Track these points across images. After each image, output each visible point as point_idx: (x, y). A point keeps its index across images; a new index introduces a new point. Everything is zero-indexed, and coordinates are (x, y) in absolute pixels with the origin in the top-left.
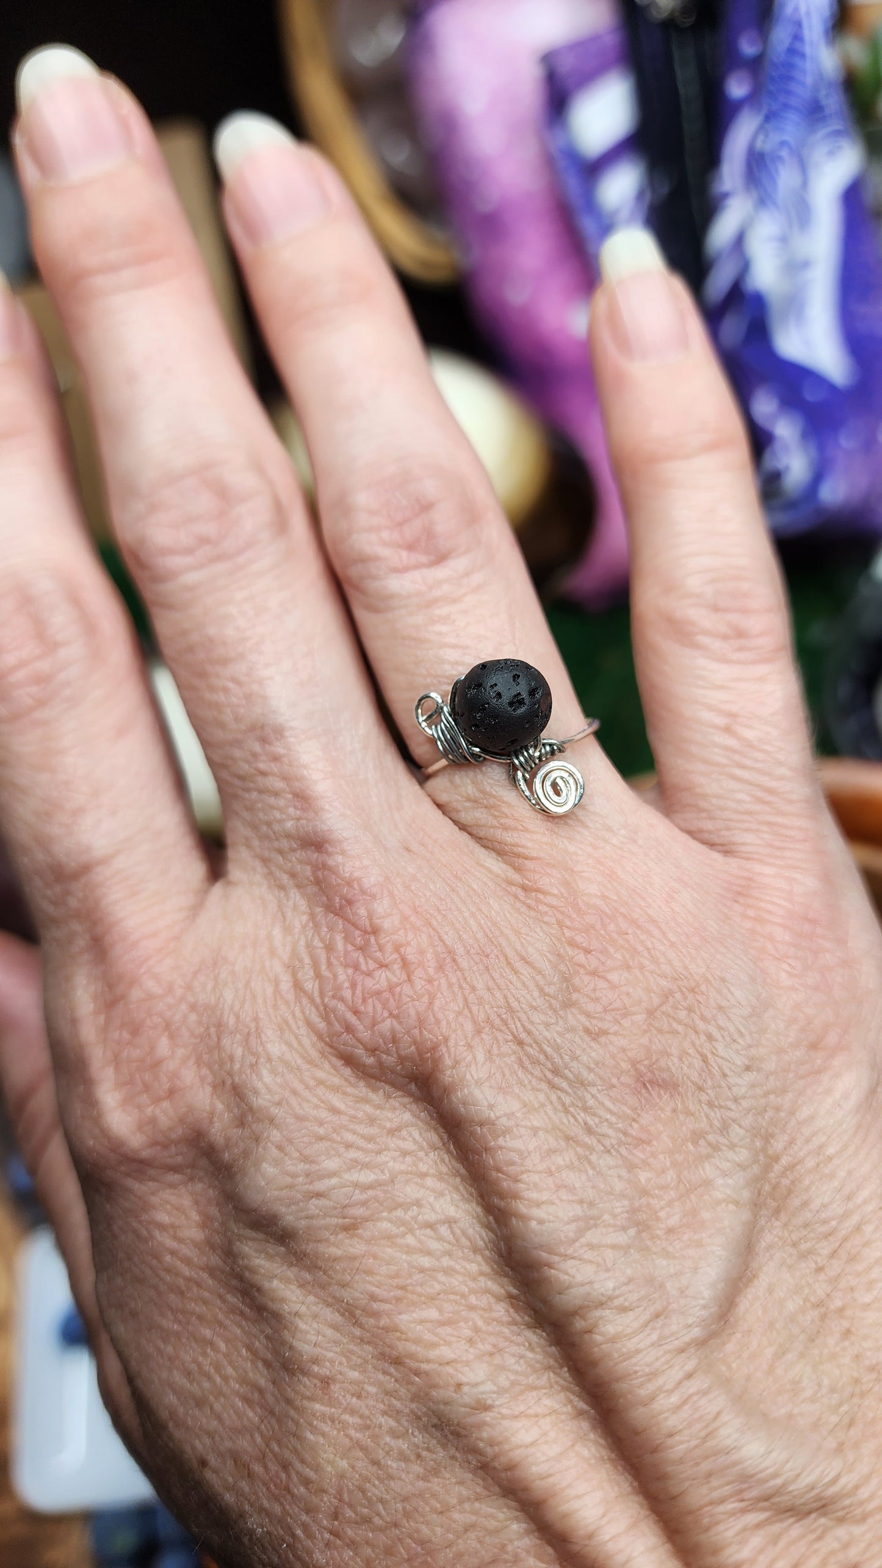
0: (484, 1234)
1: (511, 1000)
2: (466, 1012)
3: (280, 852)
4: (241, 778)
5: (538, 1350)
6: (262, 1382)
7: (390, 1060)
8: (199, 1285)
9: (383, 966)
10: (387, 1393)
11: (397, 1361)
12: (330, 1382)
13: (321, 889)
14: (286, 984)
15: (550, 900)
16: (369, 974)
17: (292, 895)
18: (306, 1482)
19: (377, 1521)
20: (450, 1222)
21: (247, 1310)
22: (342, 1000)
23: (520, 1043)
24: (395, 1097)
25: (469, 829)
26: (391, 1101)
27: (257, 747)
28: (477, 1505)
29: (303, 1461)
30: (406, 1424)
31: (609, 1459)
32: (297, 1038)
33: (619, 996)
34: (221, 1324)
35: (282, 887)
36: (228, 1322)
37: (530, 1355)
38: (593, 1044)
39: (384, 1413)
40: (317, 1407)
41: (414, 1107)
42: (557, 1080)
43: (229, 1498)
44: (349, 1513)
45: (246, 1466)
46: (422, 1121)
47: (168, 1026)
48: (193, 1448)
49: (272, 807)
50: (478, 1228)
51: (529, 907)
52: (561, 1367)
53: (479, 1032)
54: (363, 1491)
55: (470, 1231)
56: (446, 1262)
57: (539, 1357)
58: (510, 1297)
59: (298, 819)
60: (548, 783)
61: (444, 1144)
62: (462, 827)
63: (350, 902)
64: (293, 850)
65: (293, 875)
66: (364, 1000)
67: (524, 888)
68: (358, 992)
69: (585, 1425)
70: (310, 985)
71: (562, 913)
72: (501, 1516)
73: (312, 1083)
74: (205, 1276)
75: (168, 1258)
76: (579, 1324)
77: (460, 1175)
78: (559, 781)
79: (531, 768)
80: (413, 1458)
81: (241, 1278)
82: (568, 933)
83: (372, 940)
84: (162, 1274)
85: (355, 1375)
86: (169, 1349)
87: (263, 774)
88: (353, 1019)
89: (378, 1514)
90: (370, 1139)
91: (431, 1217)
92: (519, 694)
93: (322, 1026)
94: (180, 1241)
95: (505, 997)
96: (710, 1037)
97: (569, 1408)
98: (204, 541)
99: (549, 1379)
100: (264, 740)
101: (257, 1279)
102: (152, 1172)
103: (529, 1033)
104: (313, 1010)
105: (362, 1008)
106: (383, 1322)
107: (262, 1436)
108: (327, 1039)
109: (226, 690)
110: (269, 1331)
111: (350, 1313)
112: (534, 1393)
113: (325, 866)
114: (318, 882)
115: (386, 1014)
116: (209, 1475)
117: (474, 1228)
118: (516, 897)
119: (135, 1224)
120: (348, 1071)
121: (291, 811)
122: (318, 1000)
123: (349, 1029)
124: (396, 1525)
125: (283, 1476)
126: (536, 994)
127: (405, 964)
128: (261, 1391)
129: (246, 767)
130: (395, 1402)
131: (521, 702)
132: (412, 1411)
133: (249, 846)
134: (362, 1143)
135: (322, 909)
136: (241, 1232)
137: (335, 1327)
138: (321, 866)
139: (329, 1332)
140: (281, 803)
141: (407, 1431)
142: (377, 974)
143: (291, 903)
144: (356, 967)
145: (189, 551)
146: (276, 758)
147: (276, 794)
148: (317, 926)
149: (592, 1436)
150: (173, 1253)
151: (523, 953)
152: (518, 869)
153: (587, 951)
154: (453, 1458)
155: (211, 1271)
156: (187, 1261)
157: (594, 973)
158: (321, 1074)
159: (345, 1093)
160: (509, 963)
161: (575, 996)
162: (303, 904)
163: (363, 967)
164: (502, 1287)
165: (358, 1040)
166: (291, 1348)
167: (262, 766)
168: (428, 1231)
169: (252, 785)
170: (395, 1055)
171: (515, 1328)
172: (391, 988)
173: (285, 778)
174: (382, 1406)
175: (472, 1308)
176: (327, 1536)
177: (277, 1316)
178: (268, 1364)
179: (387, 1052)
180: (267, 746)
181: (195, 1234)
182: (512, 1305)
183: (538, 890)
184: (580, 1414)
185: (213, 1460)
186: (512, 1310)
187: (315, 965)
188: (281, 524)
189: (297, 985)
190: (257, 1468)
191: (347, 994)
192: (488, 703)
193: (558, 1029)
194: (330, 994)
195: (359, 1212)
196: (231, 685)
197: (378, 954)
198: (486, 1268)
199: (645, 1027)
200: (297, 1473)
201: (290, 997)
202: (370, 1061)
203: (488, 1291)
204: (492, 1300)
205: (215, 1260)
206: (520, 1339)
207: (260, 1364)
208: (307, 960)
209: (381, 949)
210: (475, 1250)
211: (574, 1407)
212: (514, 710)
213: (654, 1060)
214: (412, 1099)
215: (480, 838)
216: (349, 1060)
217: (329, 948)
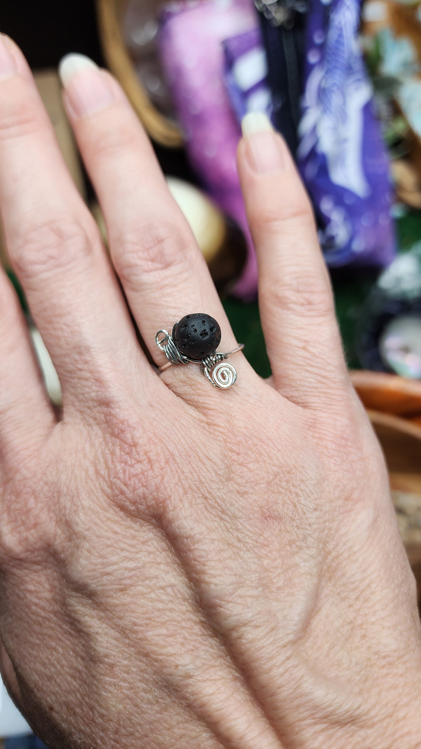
0: (189, 592)
1: (201, 478)
2: (180, 483)
3: (89, 408)
4: (69, 372)
5: (215, 648)
6: (80, 667)
7: (142, 507)
8: (49, 620)
9: (139, 462)
10: (142, 671)
11: (146, 655)
12: (114, 666)
13: (109, 425)
14: (92, 471)
15: (221, 429)
16: (132, 466)
17: (95, 428)
18: (102, 716)
19: (137, 734)
20: (172, 586)
21: (73, 632)
22: (119, 478)
23: (206, 498)
24: (145, 526)
25: (181, 396)
26: (143, 528)
27: (77, 357)
28: (186, 725)
29: (100, 706)
30: (151, 686)
31: (250, 700)
32: (97, 497)
33: (253, 475)
34: (60, 639)
35: (90, 425)
36: (63, 638)
37: (211, 650)
38: (241, 498)
39: (140, 681)
40: (107, 678)
41: (154, 530)
42: (223, 516)
43: (64, 725)
44: (123, 731)
45: (73, 709)
46: (158, 537)
47: (34, 492)
48: (46, 701)
49: (85, 386)
50: (186, 589)
51: (210, 433)
52: (227, 656)
53: (186, 493)
54: (130, 720)
55: (182, 590)
56: (170, 606)
57: (216, 651)
58: (202, 622)
59: (97, 392)
60: (219, 373)
61: (169, 548)
62: (178, 395)
63: (123, 431)
64: (95, 407)
65: (95, 419)
66: (130, 478)
67: (208, 424)
68: (127, 475)
69: (239, 684)
70: (104, 472)
71: (226, 435)
72: (198, 730)
73: (104, 519)
74: (52, 616)
75: (34, 607)
76: (235, 634)
77: (177, 563)
78: (225, 372)
79: (211, 366)
80: (154, 702)
81: (70, 616)
82: (229, 445)
83: (134, 449)
84: (31, 615)
85: (126, 662)
86: (35, 653)
87: (80, 370)
88: (124, 488)
89: (138, 731)
90: (133, 546)
91: (163, 584)
92: (205, 330)
93: (109, 491)
94: (40, 598)
95: (198, 476)
96: (297, 495)
97: (230, 676)
98: (51, 257)
99: (221, 662)
100: (80, 354)
101: (77, 616)
102: (26, 565)
103: (210, 493)
104: (105, 484)
105: (129, 483)
106: (140, 636)
107: (81, 694)
108: (112, 498)
109: (61, 329)
110: (84, 642)
111: (123, 631)
112: (213, 669)
113: (111, 414)
114: (107, 422)
115: (140, 485)
116: (54, 714)
117: (184, 589)
118: (204, 428)
119: (17, 591)
120: (122, 513)
121: (94, 387)
122: (107, 479)
123: (122, 493)
124: (146, 736)
125: (91, 713)
126: (213, 474)
127: (150, 461)
128: (80, 672)
129: (72, 366)
130: (145, 675)
131: (206, 334)
132: (154, 680)
133: (74, 405)
134: (129, 548)
135: (109, 435)
136: (70, 593)
137: (116, 639)
138: (108, 414)
139: (113, 642)
140: (89, 384)
141: (152, 689)
142: (136, 466)
143: (94, 432)
144: (126, 463)
145: (44, 263)
146: (86, 362)
147: (87, 379)
148: (106, 443)
149: (242, 689)
150: (36, 605)
151: (207, 455)
152: (205, 415)
153: (238, 454)
154: (174, 702)
155: (55, 613)
156: (43, 609)
157: (241, 464)
158: (108, 515)
159: (120, 524)
160: (200, 460)
161: (232, 475)
162: (100, 433)
163: (129, 463)
164: (198, 617)
165: (127, 498)
166: (95, 650)
167: (79, 366)
168: (162, 591)
169: (75, 375)
170: (145, 505)
171: (204, 637)
172: (143, 473)
173: (91, 372)
174: (139, 678)
175: (183, 628)
176: (112, 742)
177: (88, 634)
178: (83, 658)
179: (141, 504)
180: (82, 356)
181: (48, 595)
182: (203, 626)
183: (215, 425)
184: (236, 678)
185: (56, 707)
186: (202, 629)
187: (106, 462)
188: (88, 249)
189: (97, 472)
190: (78, 710)
191: (121, 476)
192: (190, 334)
193: (224, 491)
194: (113, 476)
195: (128, 582)
196: (64, 327)
197: (137, 456)
198: (190, 608)
199: (266, 490)
200: (98, 712)
201: (94, 478)
202: (133, 508)
203: (190, 620)
204: (193, 624)
205: (57, 608)
206: (206, 643)
207: (79, 659)
208: (102, 460)
209: (138, 453)
210: (185, 600)
211: (233, 676)
212: (203, 338)
213: (270, 506)
214: (153, 527)
215: (187, 400)
216: (122, 508)
217: (113, 454)
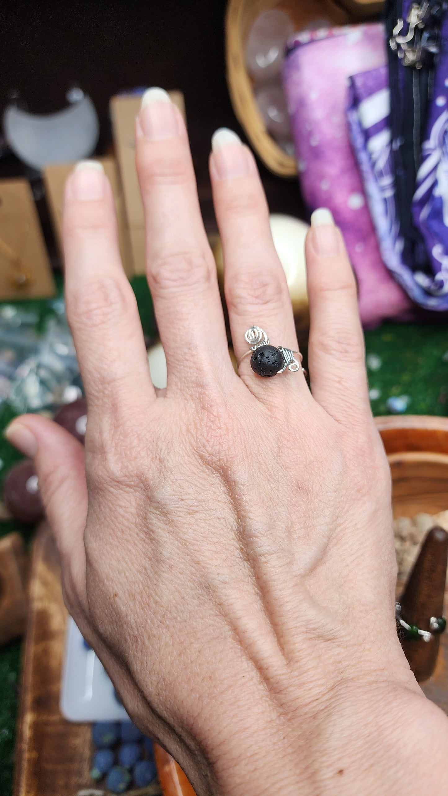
0: (236, 525)
1: (260, 449)
2: (245, 449)
3: (188, 387)
4: (178, 360)
5: (247, 568)
6: (147, 565)
7: (216, 460)
8: (130, 529)
9: (219, 428)
10: (192, 574)
11: (198, 563)
12: (173, 567)
13: (201, 401)
14: (184, 429)
15: (279, 422)
16: (214, 430)
17: (190, 402)
18: (156, 602)
19: (179, 619)
20: (225, 519)
21: (147, 540)
22: (203, 436)
23: (260, 464)
24: (214, 473)
25: (255, 394)
27: (186, 351)
28: (215, 618)
29: (157, 594)
30: (196, 585)
31: (264, 611)
32: (185, 447)
33: (296, 457)
34: (135, 544)
35: (186, 399)
36: (138, 544)
37: (244, 569)
38: (285, 470)
39: (189, 581)
40: (166, 574)
41: (220, 478)
43: (123, 608)
44: (169, 615)
45: (133, 596)
46: (222, 483)
47: (139, 436)
48: (113, 588)
49: (188, 372)
50: (235, 523)
51: (271, 423)
52: (253, 577)
53: (247, 457)
54: (176, 608)
55: (232, 523)
56: (222, 532)
57: (247, 571)
58: (241, 549)
59: (197, 377)
61: (228, 492)
62: (253, 393)
63: (211, 406)
64: (193, 387)
65: (191, 396)
66: (211, 438)
67: (271, 417)
68: (210, 435)
69: (258, 598)
70: (193, 431)
71: (282, 426)
72: (223, 623)
73: (187, 462)
74: (133, 526)
75: (121, 518)
76: (263, 559)
77: (232, 504)
80: (196, 598)
81: (147, 527)
82: (283, 433)
83: (217, 419)
84: (117, 524)
85: (181, 566)
86: (113, 552)
87: (187, 360)
88: (206, 443)
89: (180, 616)
90: (203, 485)
91: (220, 516)
93: (195, 444)
94: (126, 512)
95: (258, 448)
96: (324, 478)
97: (253, 591)
98: (181, 278)
99: (248, 580)
100: (189, 349)
101: (154, 528)
102: (121, 486)
103: (264, 461)
104: (192, 439)
105: (210, 440)
106: (196, 548)
107: (142, 585)
108: (195, 449)
109: (179, 329)
110: (153, 547)
111: (184, 544)
112: (243, 583)
113: (204, 393)
114: (200, 399)
115: (218, 443)
116: (117, 599)
117: (233, 523)
118: (267, 419)
119: (110, 505)
120: (200, 461)
121: (195, 374)
122: (195, 435)
123: (204, 446)
124: (185, 621)
125: (147, 599)
126: (269, 449)
127: (227, 429)
128: (146, 569)
129: (181, 357)
130: (194, 577)
132: (199, 581)
133: (176, 385)
134: (201, 486)
135: (200, 408)
136: (151, 510)
137: (178, 548)
138: (202, 394)
139: (176, 550)
140: (192, 371)
141: (197, 588)
142: (217, 431)
143: (189, 405)
144: (210, 427)
145: (175, 281)
146: (193, 356)
147: (190, 368)
148: (198, 413)
149: (259, 602)
150: (123, 517)
151: (267, 436)
152: (270, 410)
153: (288, 441)
154: (210, 600)
155: (136, 524)
156: (128, 520)
157: (289, 448)
158: (190, 460)
159: (198, 468)
160: (261, 438)
161: (281, 454)
162: (193, 405)
163: (213, 427)
164: (239, 545)
165: (207, 450)
166: (161, 553)
167: (187, 357)
168: (218, 520)
169: (181, 364)
170: (218, 458)
171: (240, 560)
172: (221, 436)
173: (195, 363)
174: (189, 578)
175: (227, 550)
176: (159, 623)
177: (157, 541)
178: (150, 559)
179: (216, 457)
180: (190, 351)
181: (133, 511)
182: (241, 552)
183: (275, 418)
184: (257, 594)
185: (120, 593)
186: (240, 553)
187: (195, 424)
188: (208, 278)
189: (188, 431)
190: (138, 597)
191: (205, 435)
193: (274, 462)
194: (199, 434)
195: (195, 509)
196: (181, 328)
197: (219, 424)
198: (234, 537)
199: (303, 470)
200: (154, 598)
201: (185, 433)
202: (209, 458)
203: (234, 545)
204: (235, 549)
205: (138, 521)
206: (241, 564)
207: (147, 559)
208: (193, 423)
209: (220, 423)
210: (233, 530)
211: (255, 591)
213: (304, 481)
214: (220, 475)
215: (258, 398)
216: (201, 457)
217: (201, 420)
